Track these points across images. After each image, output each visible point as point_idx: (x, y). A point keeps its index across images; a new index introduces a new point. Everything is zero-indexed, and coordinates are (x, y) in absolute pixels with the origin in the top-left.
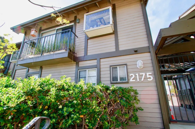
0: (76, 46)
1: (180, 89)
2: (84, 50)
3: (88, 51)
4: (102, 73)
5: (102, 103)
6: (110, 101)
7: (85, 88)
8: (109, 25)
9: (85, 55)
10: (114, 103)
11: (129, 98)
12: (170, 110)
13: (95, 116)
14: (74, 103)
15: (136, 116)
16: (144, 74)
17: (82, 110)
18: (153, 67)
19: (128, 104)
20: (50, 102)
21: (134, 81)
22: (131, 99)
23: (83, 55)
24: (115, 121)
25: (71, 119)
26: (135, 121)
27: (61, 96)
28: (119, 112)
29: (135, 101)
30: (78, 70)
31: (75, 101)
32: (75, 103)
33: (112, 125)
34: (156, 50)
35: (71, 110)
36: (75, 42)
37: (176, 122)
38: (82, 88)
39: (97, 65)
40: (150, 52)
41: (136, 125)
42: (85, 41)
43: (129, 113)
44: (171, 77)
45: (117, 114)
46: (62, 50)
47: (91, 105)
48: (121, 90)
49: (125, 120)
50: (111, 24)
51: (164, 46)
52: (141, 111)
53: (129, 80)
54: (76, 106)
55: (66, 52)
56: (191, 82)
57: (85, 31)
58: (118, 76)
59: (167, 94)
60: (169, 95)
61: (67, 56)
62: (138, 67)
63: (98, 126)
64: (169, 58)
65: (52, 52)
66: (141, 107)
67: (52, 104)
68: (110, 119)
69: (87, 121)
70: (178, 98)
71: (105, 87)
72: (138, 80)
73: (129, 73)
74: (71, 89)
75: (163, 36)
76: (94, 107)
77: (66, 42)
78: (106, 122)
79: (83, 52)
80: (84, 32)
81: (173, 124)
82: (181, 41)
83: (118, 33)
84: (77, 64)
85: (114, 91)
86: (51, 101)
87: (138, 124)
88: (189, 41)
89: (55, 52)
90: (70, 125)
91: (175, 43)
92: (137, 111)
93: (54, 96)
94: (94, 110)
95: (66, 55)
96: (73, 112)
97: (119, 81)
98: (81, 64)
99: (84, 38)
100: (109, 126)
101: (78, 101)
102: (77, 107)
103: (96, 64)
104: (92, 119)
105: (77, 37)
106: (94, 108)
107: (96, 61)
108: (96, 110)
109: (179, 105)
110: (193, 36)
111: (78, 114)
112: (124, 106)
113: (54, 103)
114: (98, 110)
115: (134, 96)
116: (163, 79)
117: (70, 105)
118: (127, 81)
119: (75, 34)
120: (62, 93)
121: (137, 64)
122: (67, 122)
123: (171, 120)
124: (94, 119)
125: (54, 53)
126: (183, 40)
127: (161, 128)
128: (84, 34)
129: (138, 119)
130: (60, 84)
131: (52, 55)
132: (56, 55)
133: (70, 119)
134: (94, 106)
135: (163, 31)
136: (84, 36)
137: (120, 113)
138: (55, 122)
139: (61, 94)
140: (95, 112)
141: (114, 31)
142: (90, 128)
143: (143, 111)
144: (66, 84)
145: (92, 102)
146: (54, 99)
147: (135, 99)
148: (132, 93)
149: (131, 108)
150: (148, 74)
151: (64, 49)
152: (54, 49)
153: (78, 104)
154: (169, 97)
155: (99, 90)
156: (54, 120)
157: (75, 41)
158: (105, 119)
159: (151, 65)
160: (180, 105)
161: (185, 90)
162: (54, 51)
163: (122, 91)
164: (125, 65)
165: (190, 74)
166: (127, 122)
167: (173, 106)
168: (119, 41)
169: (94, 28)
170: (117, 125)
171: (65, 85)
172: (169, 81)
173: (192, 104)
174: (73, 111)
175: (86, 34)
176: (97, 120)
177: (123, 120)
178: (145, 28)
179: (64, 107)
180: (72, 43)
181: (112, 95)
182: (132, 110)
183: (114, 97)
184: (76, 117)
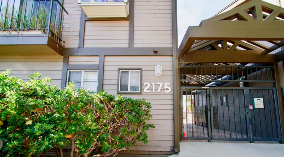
0: (64, 29)
1: (196, 106)
2: (78, 38)
3: (85, 41)
4: (106, 77)
5: (101, 118)
6: (113, 116)
7: (75, 95)
8: (122, 4)
9: (79, 46)
10: (119, 118)
11: (139, 113)
12: (184, 128)
13: (90, 135)
14: (55, 116)
15: (145, 134)
16: (161, 84)
17: (69, 127)
18: (173, 75)
19: (137, 120)
20: (7, 114)
21: (149, 91)
22: (142, 114)
23: (77, 46)
24: (118, 141)
25: (48, 139)
26: (143, 140)
27: (29, 105)
28: (124, 130)
29: (146, 116)
30: (67, 70)
31: (56, 114)
32: (57, 116)
33: (114, 146)
34: (180, 55)
35: (50, 127)
36: (62, 20)
37: (186, 139)
38: (70, 95)
39: (99, 65)
40: (172, 56)
41: (144, 145)
42: (81, 23)
43: (137, 131)
44: (191, 90)
45: (122, 132)
46: (35, 30)
47: (84, 121)
48: (129, 102)
49: (131, 139)
50: (125, 3)
51: (190, 50)
52: (152, 128)
53: (142, 90)
54: (58, 121)
55: (44, 35)
56: (208, 98)
57: (80, 3)
58: (128, 84)
59: (183, 111)
60: (185, 112)
61: (46, 44)
62: (156, 75)
63: (94, 148)
64: (192, 68)
65: (14, 30)
66: (153, 124)
67: (11, 118)
68: (112, 139)
69: (78, 142)
70: (193, 115)
71: (107, 96)
72: (154, 91)
73: (143, 81)
74: (50, 95)
75: (190, 36)
76: (90, 123)
77: (45, 18)
78: (106, 142)
79: (77, 42)
80: (80, 5)
81: (184, 141)
82: (208, 47)
83: (135, 19)
84: (66, 60)
85: (120, 103)
86: (10, 114)
87: (146, 142)
88: (216, 49)
89: (21, 33)
90: (46, 148)
91: (201, 50)
92: (147, 128)
93: (15, 105)
94: (88, 127)
95: (44, 41)
96: (53, 131)
97: (129, 90)
98: (74, 61)
99: (79, 17)
100: (109, 147)
101: (63, 114)
102: (60, 123)
103: (98, 63)
104: (86, 139)
105: (67, 13)
106: (89, 125)
107: (97, 59)
108: (92, 127)
109: (192, 123)
110: (221, 44)
111: (61, 134)
112: (131, 122)
113: (16, 116)
114: (95, 128)
115: (146, 110)
116: (182, 92)
117: (47, 121)
118: (140, 91)
119: (62, 6)
120: (31, 101)
121: (155, 70)
122: (41, 145)
123: (182, 138)
124: (89, 139)
125: (19, 33)
126: (210, 48)
127: (171, 146)
128: (80, 9)
129: (148, 138)
130: (28, 87)
131: (14, 36)
132: (22, 38)
133: (46, 140)
134: (89, 121)
135: (191, 29)
136: (80, 13)
137: (126, 131)
138: (18, 145)
139: (29, 102)
140: (90, 130)
141: (129, 15)
142: (82, 151)
143: (154, 129)
144: (41, 87)
145: (87, 117)
146: (16, 110)
147: (146, 115)
148: (144, 107)
149: (141, 125)
150: (166, 84)
151: (40, 30)
152: (18, 26)
153: (62, 120)
154: (184, 115)
155: (98, 100)
156: (16, 143)
157: (63, 18)
158: (104, 139)
159: (170, 73)
160: (194, 123)
161: (201, 107)
162: (20, 30)
163: (131, 103)
164: (140, 69)
165: (209, 88)
166: (134, 141)
167: (187, 124)
168: (135, 33)
169: (97, 2)
170: (120, 145)
171: (38, 89)
172: (187, 96)
173: (204, 121)
174: (53, 129)
175: (82, 11)
176: (93, 140)
177: (129, 140)
178: (171, 17)
179: (37, 123)
180: (57, 22)
181: (117, 108)
182: (142, 127)
183: (119, 110)
184: (58, 137)
